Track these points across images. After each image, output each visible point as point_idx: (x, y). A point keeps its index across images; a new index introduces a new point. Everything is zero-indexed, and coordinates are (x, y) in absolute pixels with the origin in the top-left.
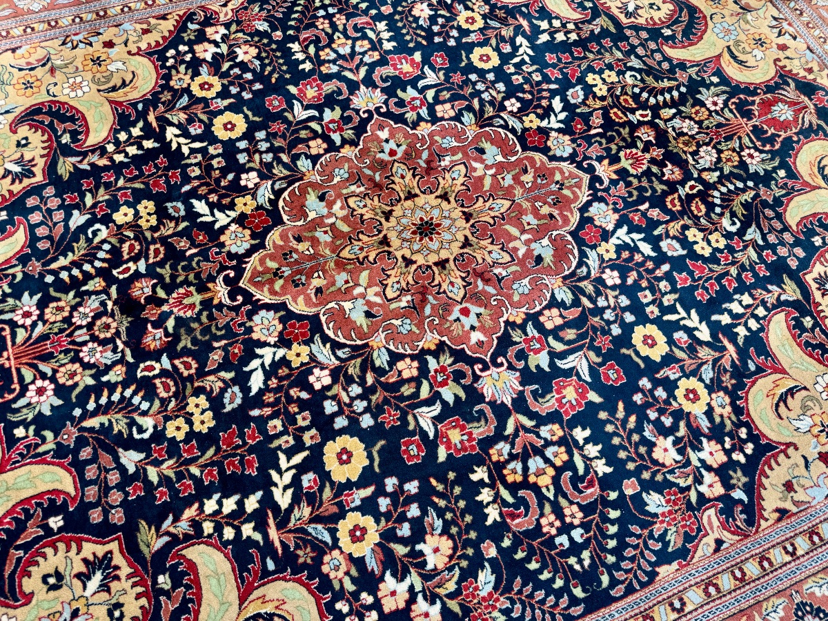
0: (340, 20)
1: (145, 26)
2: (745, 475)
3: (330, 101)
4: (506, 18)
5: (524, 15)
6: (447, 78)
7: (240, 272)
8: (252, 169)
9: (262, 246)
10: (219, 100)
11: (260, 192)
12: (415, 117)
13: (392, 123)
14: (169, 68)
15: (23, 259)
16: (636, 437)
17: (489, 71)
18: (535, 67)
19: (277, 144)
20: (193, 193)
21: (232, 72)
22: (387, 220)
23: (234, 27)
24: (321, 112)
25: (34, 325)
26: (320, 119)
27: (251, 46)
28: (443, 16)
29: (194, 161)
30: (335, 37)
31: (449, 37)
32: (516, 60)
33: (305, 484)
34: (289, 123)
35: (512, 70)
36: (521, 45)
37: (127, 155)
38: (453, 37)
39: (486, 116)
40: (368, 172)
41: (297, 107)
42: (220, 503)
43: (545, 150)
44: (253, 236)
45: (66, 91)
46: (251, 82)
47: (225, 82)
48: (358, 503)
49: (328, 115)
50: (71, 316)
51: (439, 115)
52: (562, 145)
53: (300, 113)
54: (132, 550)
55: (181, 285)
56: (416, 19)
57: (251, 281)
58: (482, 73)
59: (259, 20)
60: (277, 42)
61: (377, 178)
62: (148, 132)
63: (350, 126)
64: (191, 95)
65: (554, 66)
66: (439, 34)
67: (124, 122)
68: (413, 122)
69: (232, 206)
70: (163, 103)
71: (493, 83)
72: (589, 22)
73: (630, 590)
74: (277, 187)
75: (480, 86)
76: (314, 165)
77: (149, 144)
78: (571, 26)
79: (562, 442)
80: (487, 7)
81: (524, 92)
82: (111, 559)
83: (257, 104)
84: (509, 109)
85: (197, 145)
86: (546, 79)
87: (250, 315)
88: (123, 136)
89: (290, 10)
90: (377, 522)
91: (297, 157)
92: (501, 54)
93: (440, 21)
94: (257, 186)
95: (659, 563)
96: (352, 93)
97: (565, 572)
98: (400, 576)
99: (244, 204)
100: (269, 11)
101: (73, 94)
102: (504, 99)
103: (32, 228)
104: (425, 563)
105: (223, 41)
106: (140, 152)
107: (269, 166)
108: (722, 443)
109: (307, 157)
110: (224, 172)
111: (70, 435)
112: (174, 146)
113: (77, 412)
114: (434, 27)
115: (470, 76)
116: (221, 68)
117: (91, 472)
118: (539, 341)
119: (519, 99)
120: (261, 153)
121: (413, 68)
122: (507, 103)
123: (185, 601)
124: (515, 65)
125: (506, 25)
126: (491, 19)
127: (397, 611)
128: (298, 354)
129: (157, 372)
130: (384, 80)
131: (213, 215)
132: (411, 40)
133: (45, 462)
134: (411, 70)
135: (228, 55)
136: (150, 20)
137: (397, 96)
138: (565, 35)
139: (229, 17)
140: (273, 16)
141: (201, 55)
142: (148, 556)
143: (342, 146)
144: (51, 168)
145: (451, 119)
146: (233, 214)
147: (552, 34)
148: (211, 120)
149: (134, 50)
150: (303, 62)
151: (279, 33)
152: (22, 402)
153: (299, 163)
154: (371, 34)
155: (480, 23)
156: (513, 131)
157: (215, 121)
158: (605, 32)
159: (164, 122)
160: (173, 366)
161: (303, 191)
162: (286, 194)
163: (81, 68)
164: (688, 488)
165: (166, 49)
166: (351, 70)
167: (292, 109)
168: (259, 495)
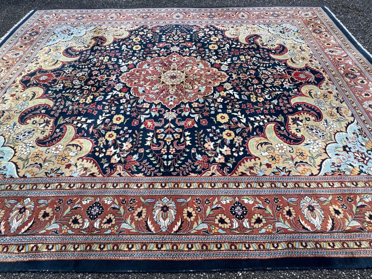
0: (164, 150)
1: (252, 171)
2: (235, 160)
3: (184, 118)
5: (231, 40)
6: (137, 116)
7: (229, 79)
8: (219, 103)
9: (221, 83)
10: (225, 128)
11: (218, 96)
13: (166, 106)
14: (242, 146)
15: (75, 61)
16: (202, 139)
17: (121, 114)
18: (227, 51)
19: (208, 108)
20: (238, 100)
21: (217, 138)
22: (183, 81)
23: (212, 160)
24: (189, 115)
25: (284, 81)
26: (191, 113)
27: (206, 148)
28: (120, 141)
29: (237, 109)
30: (170, 143)
31: (125, 131)
32: (223, 49)
33: (106, 121)
34: (201, 114)
35: (220, 51)
36: (101, 120)
37: (260, 117)
38: (123, 131)
39: (134, 100)
40: (182, 94)
41: (197, 119)
42: (81, 118)
43: (219, 68)
44: (223, 86)
45: (285, 147)
46: (211, 132)
47: (221, 135)
48: (115, 129)
49: (187, 114)
50: (77, 74)
51: (149, 105)
52: (224, 68)
53: (197, 117)
54: (56, 122)
55: (245, 80)
56: (132, 142)
57: (226, 77)
58: (124, 114)
59: (199, 161)
60: (195, 147)
61: (180, 92)
62: (252, 123)
63: (181, 108)
64: (235, 132)
65: (233, 52)
66: (128, 133)
67: (261, 129)
68: (159, 105)
69: (227, 94)
70: (246, 132)
71: (123, 109)
72: (249, 45)
73: (178, 175)
74: (212, 96)
75: (129, 110)
76: (198, 100)
77: (252, 119)
78: (243, 45)
79: (180, 133)
80: (99, 140)
81: (220, 55)
82: (50, 122)
83: (211, 123)
85: (235, 114)
86: (229, 54)
87: (228, 70)
88: (261, 124)
89: (184, 162)
90: (117, 135)
91: (203, 103)
92: (112, 119)
93: (123, 139)
94: (218, 98)
95: (192, 172)
96: (175, 119)
97: (161, 164)
98: (115, 148)
99: (224, 94)
100: (193, 165)
101: (282, 145)
102: (213, 56)
103: (289, 103)
104: (123, 147)
105: (218, 153)
106: (255, 117)
107: (213, 102)
108: (232, 149)
109: (199, 103)
110: (228, 104)
112: (243, 116)
113: (64, 92)
114: (128, 137)
115: (129, 114)
116: (221, 141)
117: (267, 56)
118: (189, 109)
119: (217, 57)
120: (214, 107)
122: (124, 102)
123: (60, 136)
124: (110, 113)
125: (99, 130)
126: (102, 134)
127: (109, 156)
128: (218, 62)
129: (252, 66)
130: (161, 121)
131: (233, 93)
132: (140, 134)
133: (50, 99)
134: (148, 122)
135: (217, 146)
136: (249, 175)
137: (160, 114)
138: (240, 46)
139: (212, 166)
140: (193, 161)
141: (228, 149)
142: (58, 124)
143: (187, 103)
144: (286, 119)
145: (146, 102)
146: (227, 92)
147: (236, 46)
148: (229, 121)
149: (257, 159)
150: (188, 136)
151: (193, 151)
152: (55, 86)
153: (203, 101)
154: (155, 140)
155: (108, 133)
156: (211, 63)
157: (228, 121)
158: (253, 48)
159: (246, 124)
160: (248, 66)
161: (204, 93)
162: (210, 94)
163: (280, 156)
164: (211, 157)
165: (243, 156)
166: (171, 128)
167: (199, 118)
168: (93, 120)
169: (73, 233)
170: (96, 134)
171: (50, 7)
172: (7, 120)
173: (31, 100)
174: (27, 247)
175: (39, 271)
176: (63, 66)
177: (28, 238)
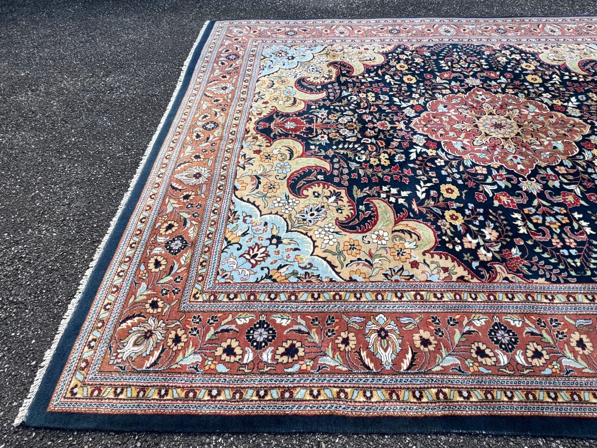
0: (556, 242)
4: (427, 213)
5: (413, 211)
6: (477, 186)
8: (417, 93)
9: (419, 116)
10: (407, 71)
11: (420, 100)
12: (500, 171)
13: (515, 171)
14: (389, 59)
15: (324, 100)
17: (449, 183)
18: (419, 177)
19: (427, 88)
20: (393, 95)
21: (412, 64)
22: (519, 133)
23: (415, 52)
24: (561, 186)
25: (325, 119)
26: (562, 183)
27: (421, 59)
28: (475, 225)
29: (395, 87)
30: (559, 230)
31: (472, 210)
32: (429, 185)
33: (432, 193)
34: (433, 83)
35: (434, 180)
36: (423, 192)
37: (367, 80)
38: (469, 210)
39: (457, 161)
40: (530, 153)
41: (578, 192)
42: (389, 189)
43: (428, 139)
44: (416, 112)
45: (348, 60)
46: (420, 69)
47: (410, 67)
48: (455, 207)
49: (556, 184)
50: (338, 119)
51: (485, 169)
52: (419, 140)
53: (576, 189)
54: (350, 193)
55: (383, 120)
56: (495, 228)
57: (414, 125)
58: (454, 183)
59: (427, 52)
61: (524, 149)
62: (377, 75)
63: (541, 176)
64: (396, 68)
65: (406, 176)
66: (479, 214)
67: (368, 71)
68: (502, 169)
70: (385, 68)
71: (448, 176)
72: (369, 195)
74: (426, 100)
75: (457, 176)
76: (562, 162)
77: (377, 79)
78: (383, 195)
79: (566, 215)
80: (439, 224)
81: (431, 167)
82: (341, 194)
83: (421, 75)
84: (442, 161)
85: (397, 82)
86: (414, 170)
87: (413, 135)
88: (366, 75)
90: (463, 216)
92: (438, 190)
93: (477, 223)
96: (542, 192)
97: (565, 264)
98: (473, 237)
99: (413, 102)
101: (350, 61)
102: (444, 166)
103: (329, 93)
104: (485, 236)
105: (410, 55)
106: (373, 80)
107: (424, 94)
109: (440, 94)
110: (406, 92)
111: (330, 153)
113: (334, 147)
114: (483, 219)
115: (462, 183)
116: (408, 62)
117: (336, 166)
118: (554, 176)
119: (435, 164)
120: (421, 89)
121: (499, 198)
122: (443, 164)
123: (371, 216)
124: (431, 182)
125: (429, 208)
126: (438, 214)
127: (471, 249)
128: (431, 152)
129: (369, 142)
130: (520, 195)
131: (400, 103)
132: (500, 215)
133: (320, 158)
134: (501, 197)
135: (411, 59)
138: (390, 191)
139: (413, 49)
141: (401, 58)
142: (356, 198)
143: (546, 167)
144: (338, 78)
145: (478, 165)
146: (409, 104)
147: (399, 194)
149: (377, 52)
150: (580, 219)
152: (316, 138)
153: (571, 164)
154: (531, 226)
155: (447, 214)
156: (443, 151)
157: (404, 77)
158: (361, 187)
159: (385, 73)
160: (376, 142)
162: (430, 102)
165: (389, 54)
166: (544, 206)
167: (436, 79)
168: (409, 192)
169: (490, 372)
170: (428, 215)
171: (232, 16)
172: (270, 190)
173: (290, 159)
174: (428, 394)
175: (470, 434)
176: (309, 107)
177: (420, 379)
